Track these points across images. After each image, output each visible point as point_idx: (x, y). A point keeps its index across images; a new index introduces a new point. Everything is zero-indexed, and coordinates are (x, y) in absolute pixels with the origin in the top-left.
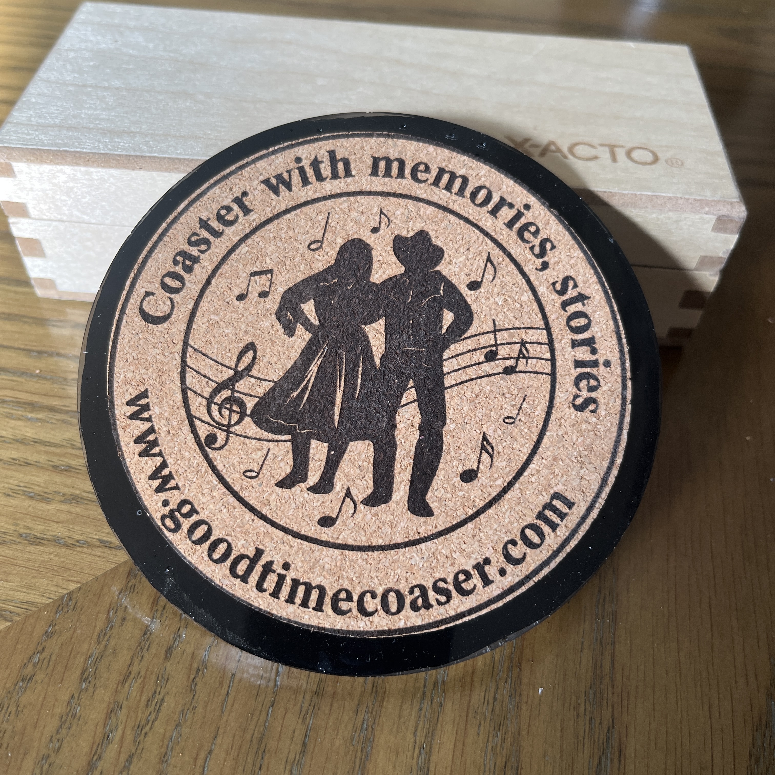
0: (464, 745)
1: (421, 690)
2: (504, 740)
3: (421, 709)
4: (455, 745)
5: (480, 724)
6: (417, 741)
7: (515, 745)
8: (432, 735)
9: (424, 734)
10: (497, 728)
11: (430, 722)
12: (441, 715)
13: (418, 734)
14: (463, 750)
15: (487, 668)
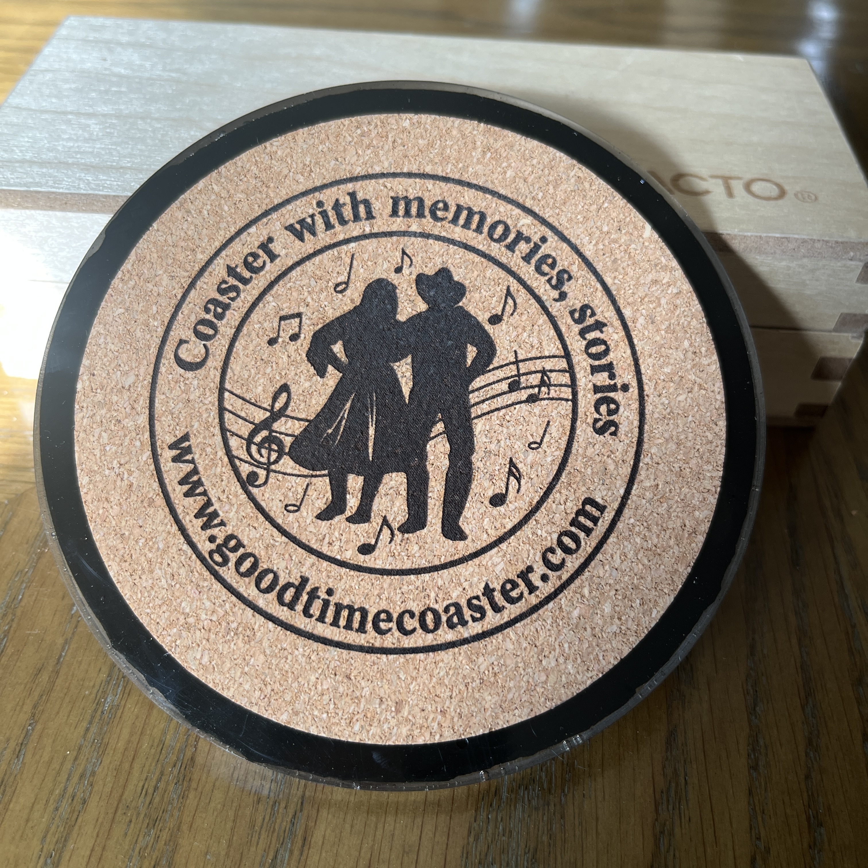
0: (104, 849)
1: (62, 785)
2: (157, 838)
3: (57, 809)
4: (92, 850)
5: (131, 821)
6: (45, 850)
7: (171, 843)
8: (66, 840)
9: (55, 840)
10: (151, 825)
11: (66, 823)
12: (81, 814)
13: (48, 840)
14: (102, 855)
15: (153, 751)
